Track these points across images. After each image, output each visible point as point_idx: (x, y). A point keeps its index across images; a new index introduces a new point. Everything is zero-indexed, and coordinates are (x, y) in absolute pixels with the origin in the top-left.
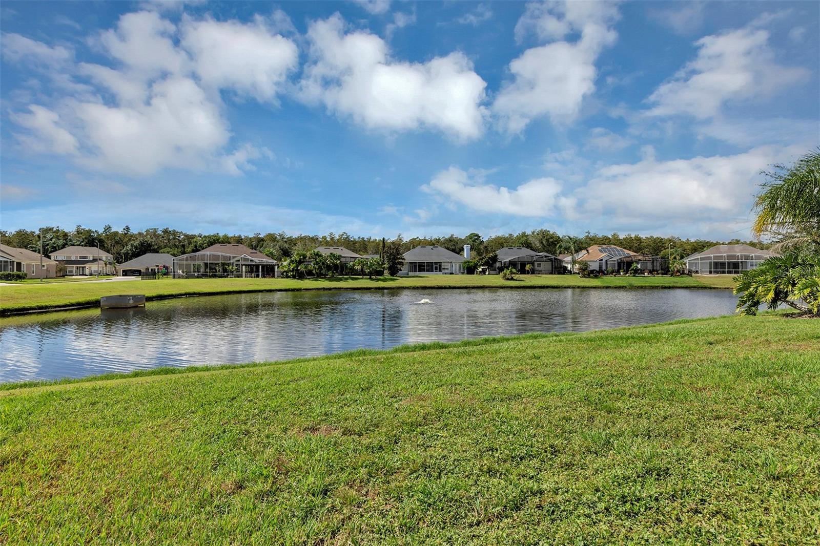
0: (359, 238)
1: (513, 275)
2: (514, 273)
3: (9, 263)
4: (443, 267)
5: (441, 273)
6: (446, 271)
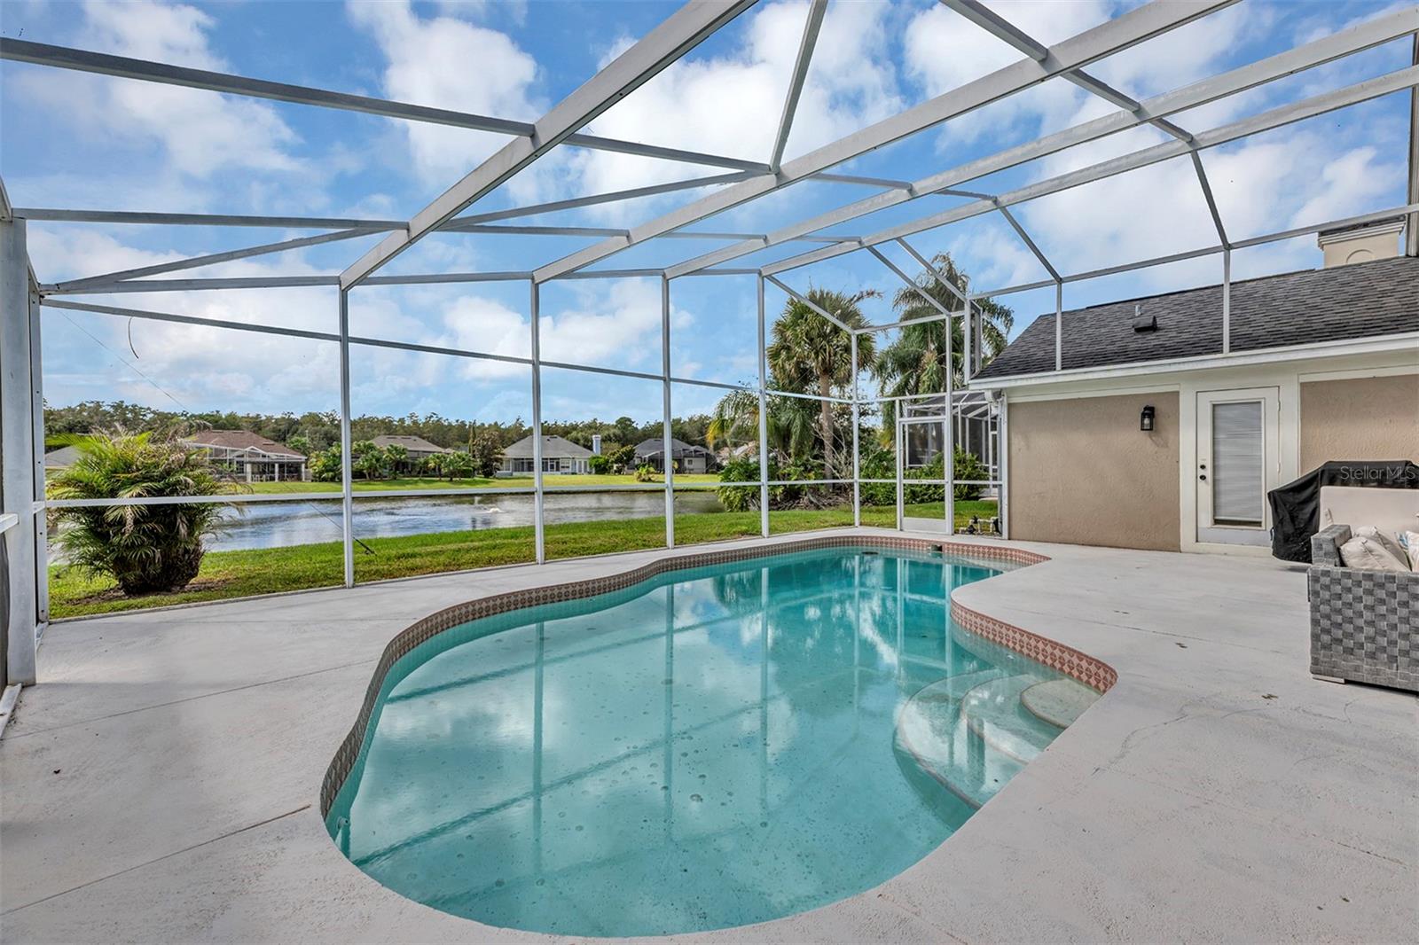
0: (457, 421)
1: (651, 476)
2: (652, 473)
4: (561, 465)
5: (560, 472)
6: (567, 470)
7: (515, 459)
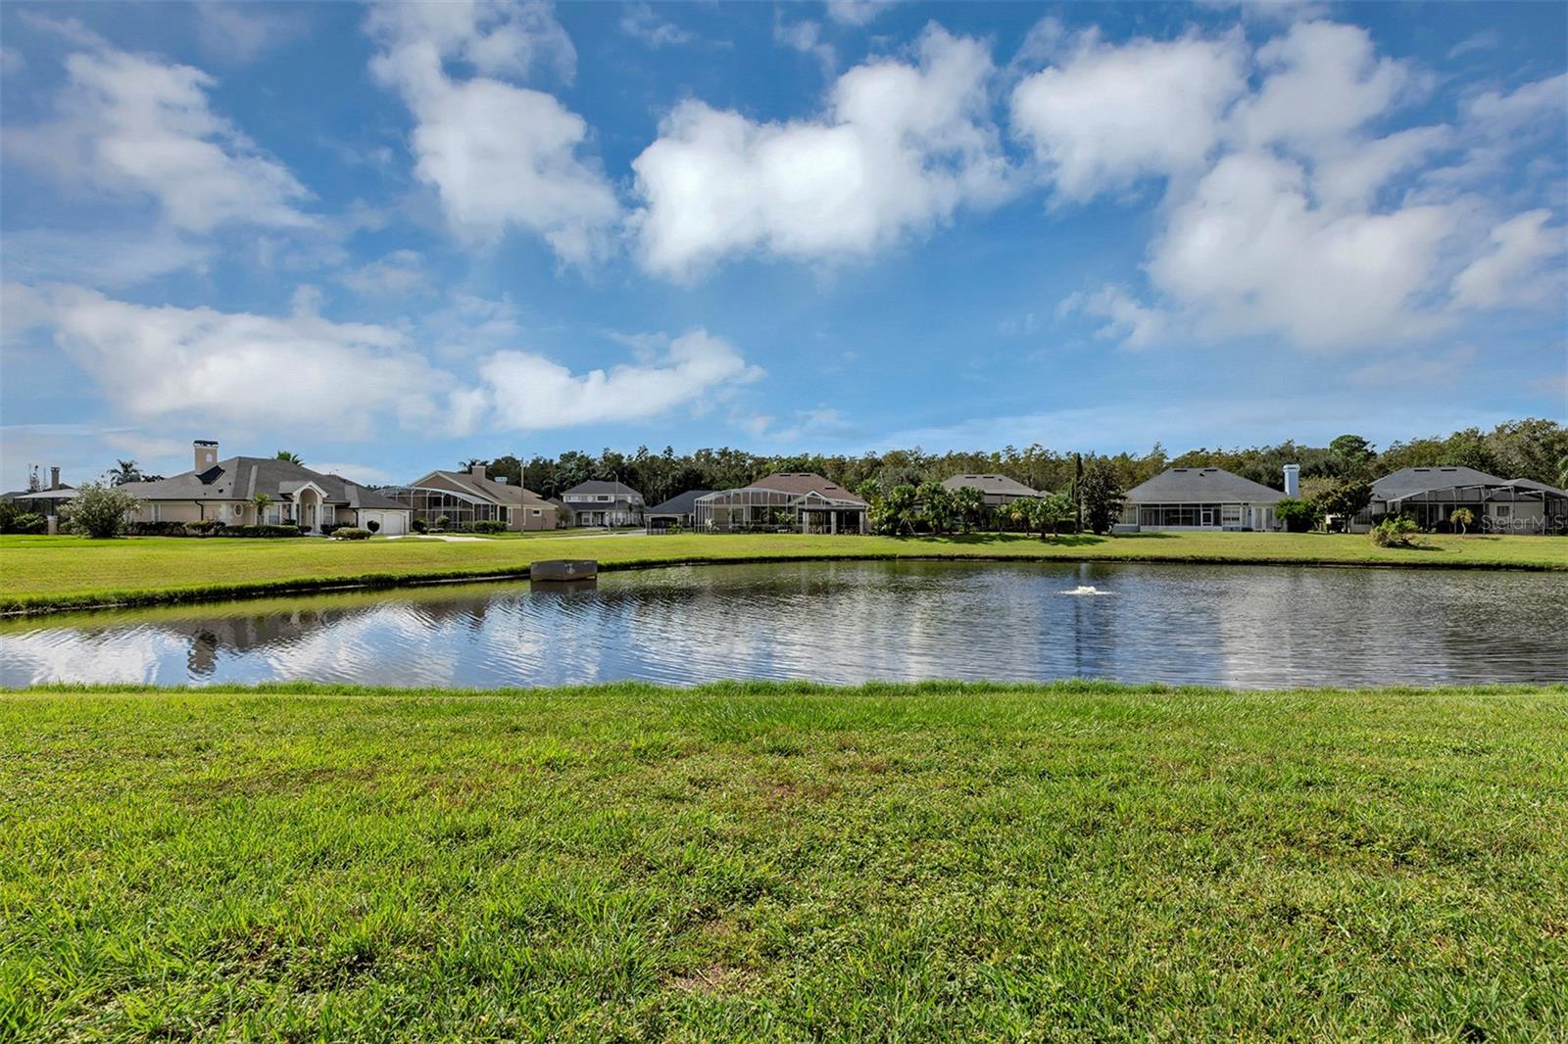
0: (1068, 454)
1: (1409, 536)
2: (1411, 531)
3: (490, 508)
4: (1223, 515)
5: (1221, 528)
6: (1234, 524)
7: (1143, 506)
